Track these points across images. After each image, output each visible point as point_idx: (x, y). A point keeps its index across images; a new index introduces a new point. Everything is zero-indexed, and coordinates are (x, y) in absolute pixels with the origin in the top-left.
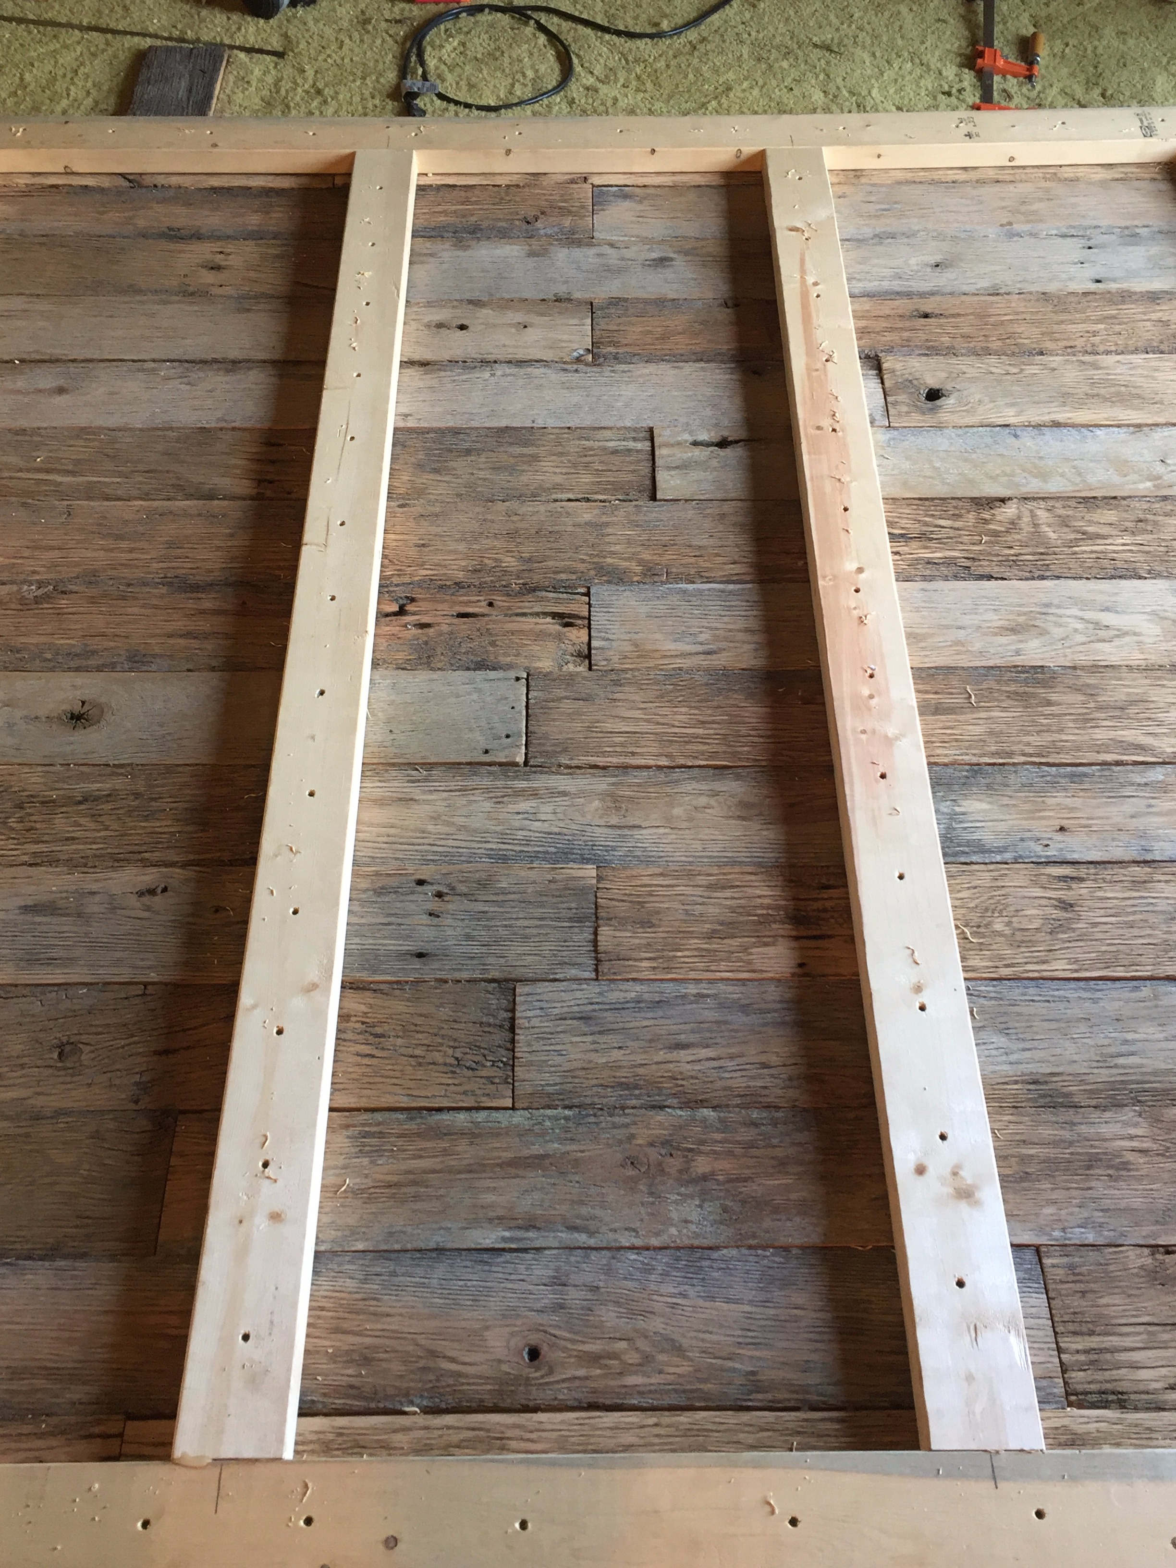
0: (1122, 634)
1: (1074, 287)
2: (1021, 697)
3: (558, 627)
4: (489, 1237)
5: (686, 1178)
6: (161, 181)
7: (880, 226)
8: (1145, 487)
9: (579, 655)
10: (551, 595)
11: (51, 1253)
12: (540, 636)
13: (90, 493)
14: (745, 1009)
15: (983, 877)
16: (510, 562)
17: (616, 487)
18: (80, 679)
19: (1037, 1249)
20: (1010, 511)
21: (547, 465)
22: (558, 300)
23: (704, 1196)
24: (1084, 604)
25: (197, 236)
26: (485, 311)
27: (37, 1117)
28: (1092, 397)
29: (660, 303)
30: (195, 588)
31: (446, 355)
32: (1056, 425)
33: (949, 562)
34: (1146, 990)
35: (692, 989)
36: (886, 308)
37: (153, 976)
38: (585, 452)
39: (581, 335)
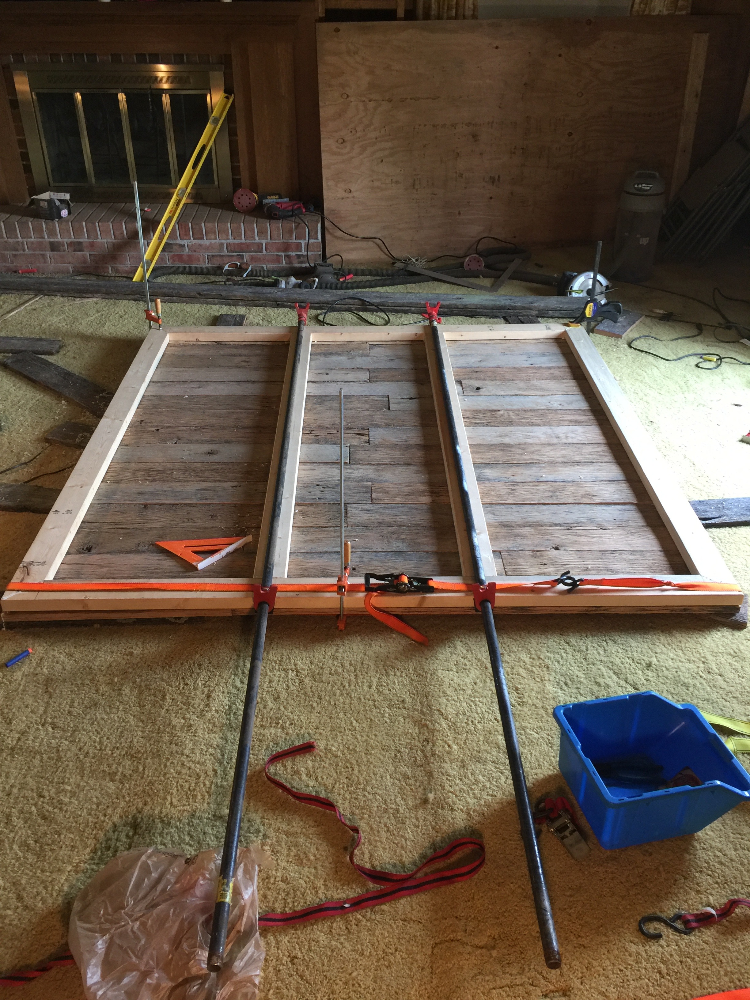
0: (533, 437)
1: (523, 366)
2: (503, 450)
3: (359, 436)
5: (398, 539)
6: (227, 343)
7: (462, 353)
8: (544, 407)
9: (366, 442)
10: (357, 430)
12: (353, 438)
13: (210, 408)
14: (416, 509)
15: (488, 484)
16: (344, 423)
17: (377, 408)
18: (211, 445)
19: (500, 552)
20: (501, 412)
21: (356, 402)
22: (358, 368)
23: (403, 542)
24: (522, 431)
26: (333, 371)
28: (528, 389)
29: (391, 369)
30: (244, 428)
31: (322, 380)
32: (517, 395)
33: (481, 423)
34: (536, 506)
35: (400, 505)
36: (464, 370)
37: (236, 502)
38: (367, 400)
39: (365, 376)
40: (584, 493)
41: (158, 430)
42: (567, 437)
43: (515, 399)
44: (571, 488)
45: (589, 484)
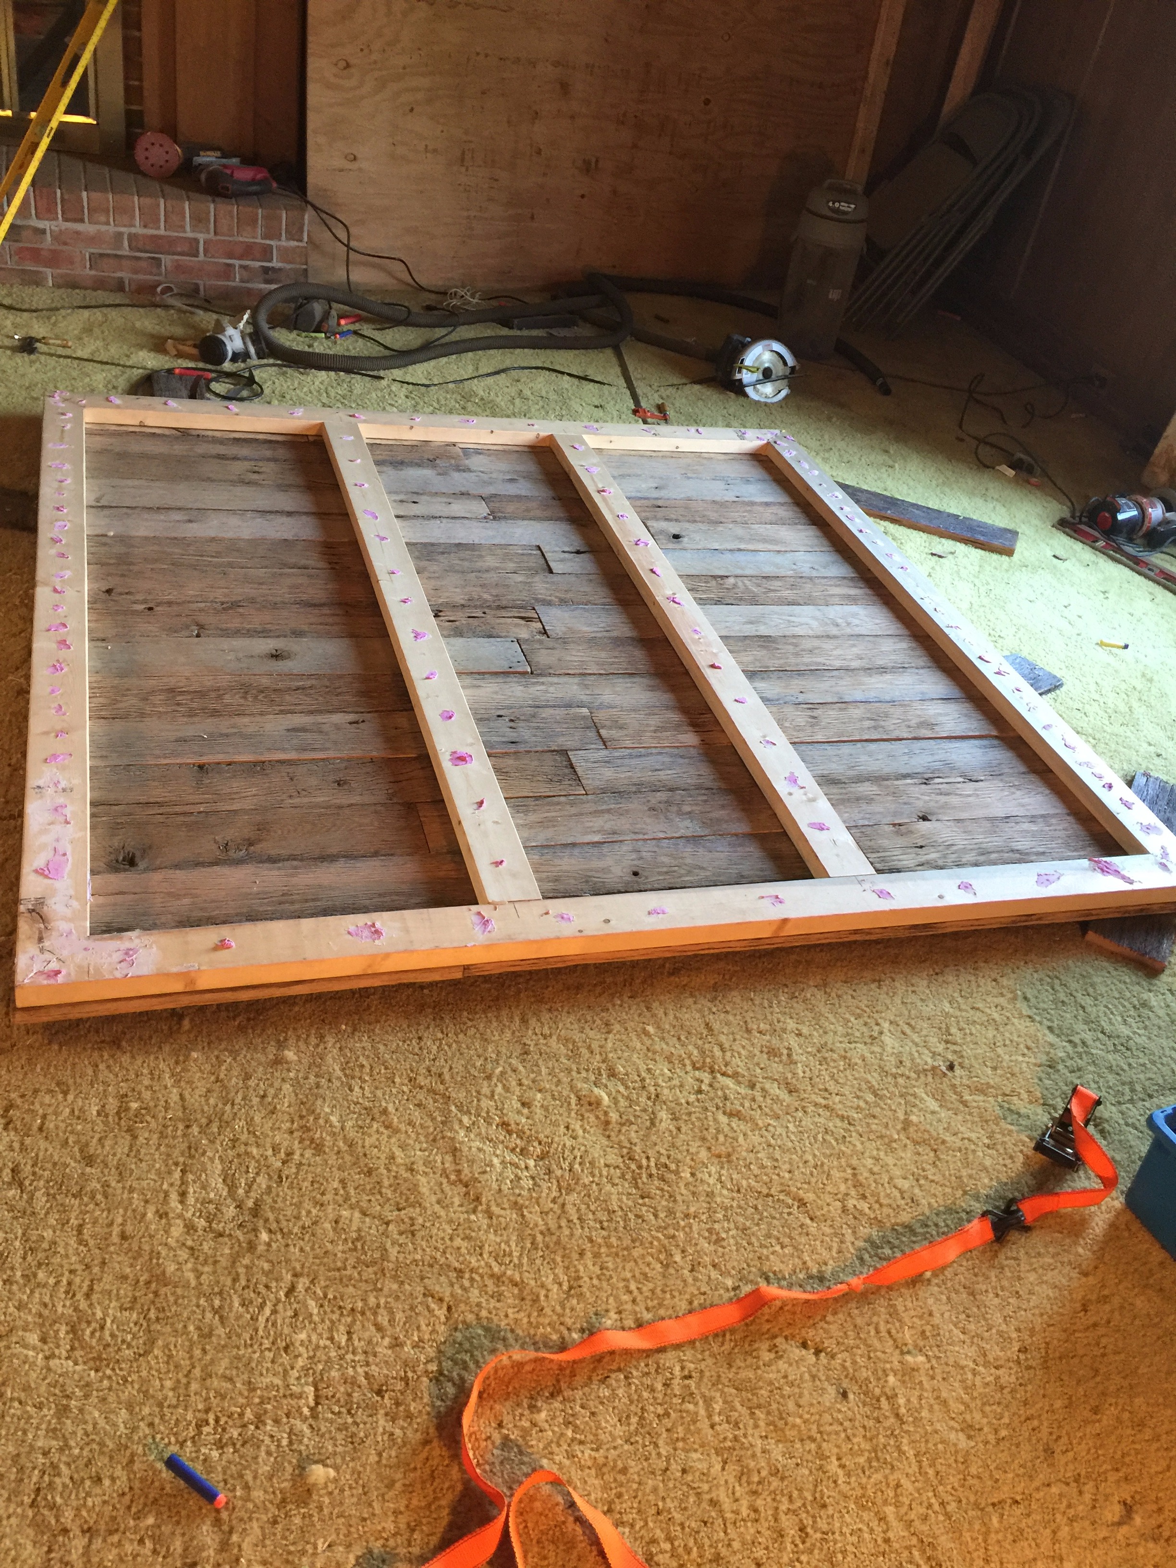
0: (801, 624)
2: (766, 648)
3: (524, 622)
4: (597, 838)
5: (680, 813)
6: (201, 433)
8: (790, 573)
9: (540, 632)
10: (515, 609)
11: (376, 854)
12: (516, 625)
13: (232, 565)
15: (779, 708)
16: (486, 596)
18: (269, 641)
19: (857, 828)
20: (732, 580)
21: (488, 558)
24: (779, 614)
25: (235, 458)
27: (340, 807)
28: (752, 540)
29: (518, 497)
30: (315, 605)
32: (740, 550)
33: (712, 599)
36: (643, 503)
37: (375, 754)
38: (507, 554)
39: (482, 509)
40: (918, 720)
41: (150, 609)
42: (849, 624)
43: (741, 557)
44: (897, 712)
45: (917, 705)
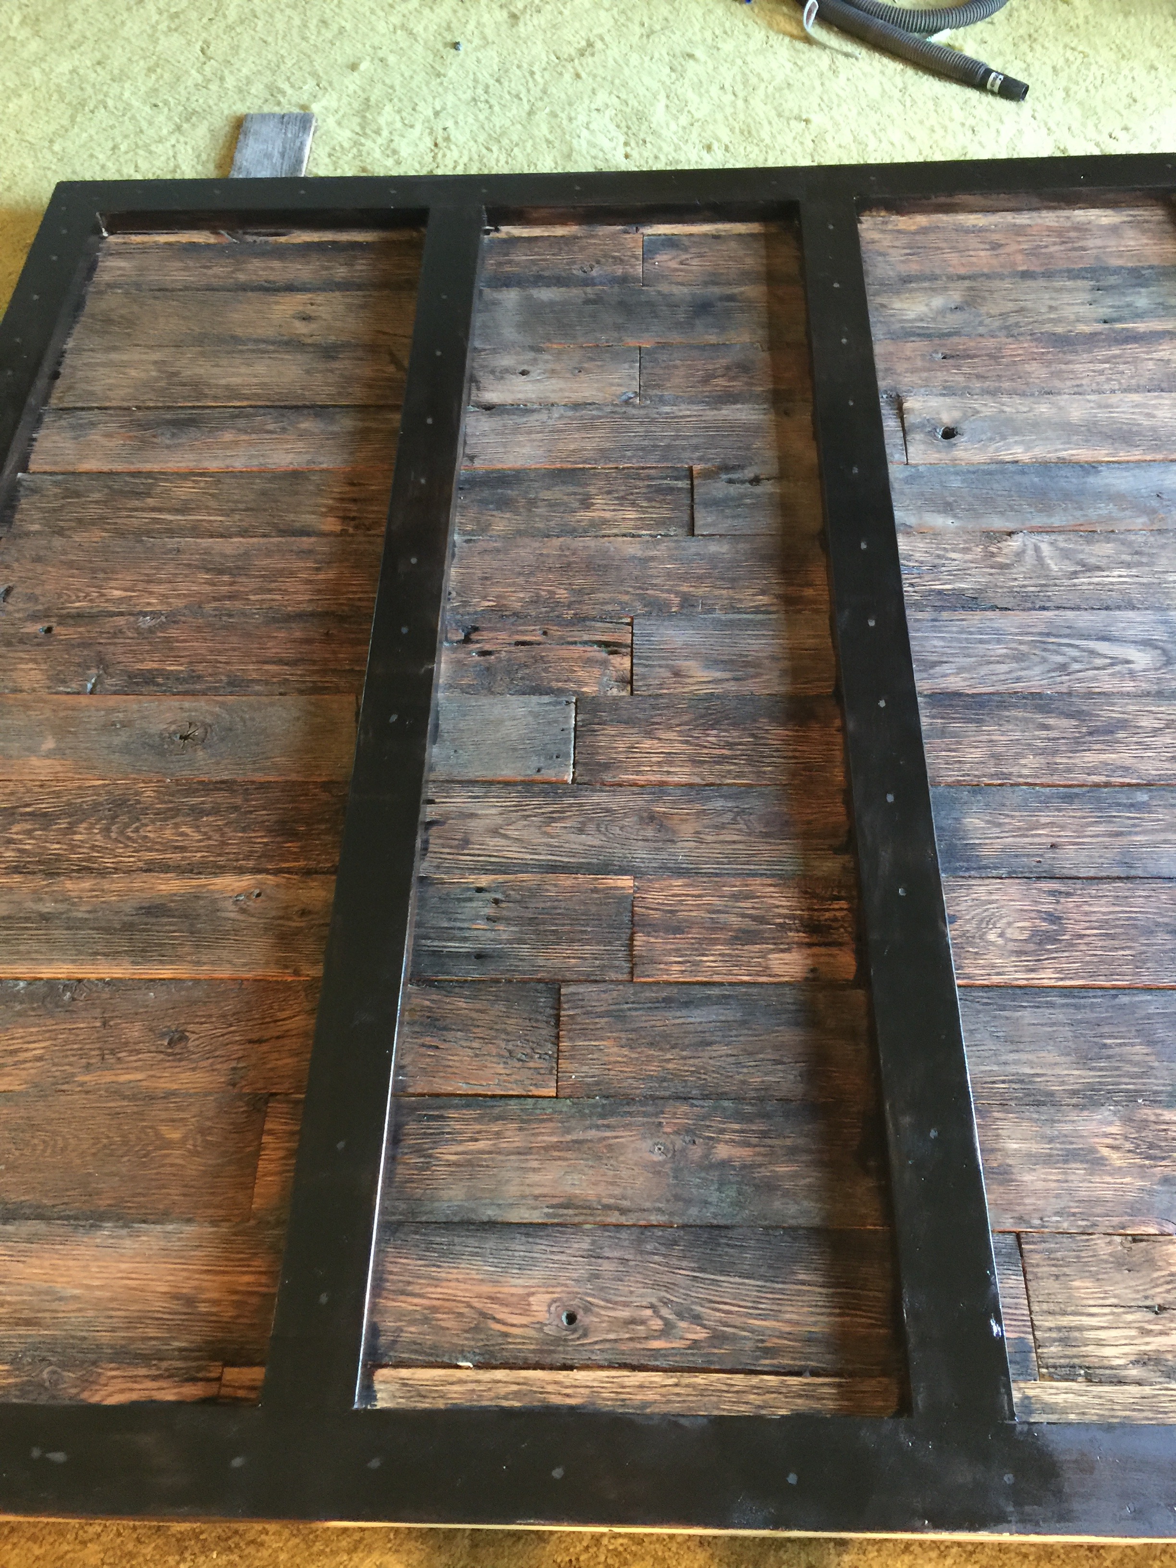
1: (1081, 328)
2: (1021, 722)
3: (604, 655)
4: (534, 1213)
5: (705, 1164)
7: (905, 269)
9: (622, 680)
10: (599, 624)
11: (162, 1217)
12: (589, 662)
13: (196, 530)
14: (764, 1013)
15: (980, 891)
16: (562, 594)
17: (658, 523)
18: (187, 702)
19: (1017, 1235)
20: (1015, 544)
21: (597, 500)
22: (610, 345)
23: (722, 1181)
24: (1081, 633)
25: (290, 288)
26: (544, 357)
28: (1097, 432)
30: (287, 618)
31: (509, 399)
32: (1061, 461)
33: (958, 594)
34: (1126, 999)
35: (716, 991)
36: (908, 350)
37: (248, 973)
38: (631, 490)
41: (49, 630)
43: (1057, 481)
